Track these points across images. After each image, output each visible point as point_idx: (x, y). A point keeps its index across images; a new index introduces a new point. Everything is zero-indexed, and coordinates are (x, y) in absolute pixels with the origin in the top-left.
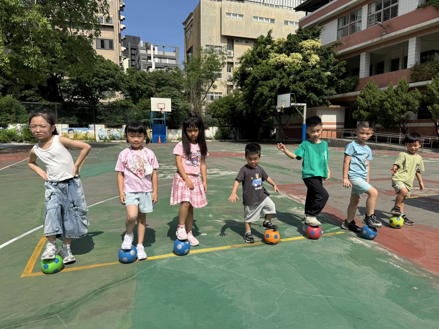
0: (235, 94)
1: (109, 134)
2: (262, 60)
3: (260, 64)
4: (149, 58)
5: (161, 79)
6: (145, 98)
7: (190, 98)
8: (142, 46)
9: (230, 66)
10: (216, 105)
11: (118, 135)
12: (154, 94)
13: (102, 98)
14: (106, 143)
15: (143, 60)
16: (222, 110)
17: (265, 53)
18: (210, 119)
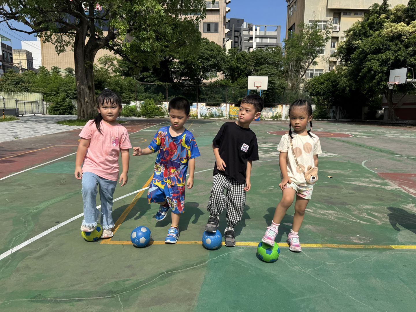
0: (338, 70)
1: (208, 112)
2: (374, 32)
3: (372, 35)
4: (251, 38)
5: (260, 57)
6: (244, 77)
7: (288, 76)
8: (245, 27)
9: (334, 41)
10: (315, 82)
11: (216, 113)
12: (253, 73)
13: (205, 78)
14: (205, 120)
15: (245, 41)
16: (322, 87)
17: (378, 23)
18: (308, 97)
